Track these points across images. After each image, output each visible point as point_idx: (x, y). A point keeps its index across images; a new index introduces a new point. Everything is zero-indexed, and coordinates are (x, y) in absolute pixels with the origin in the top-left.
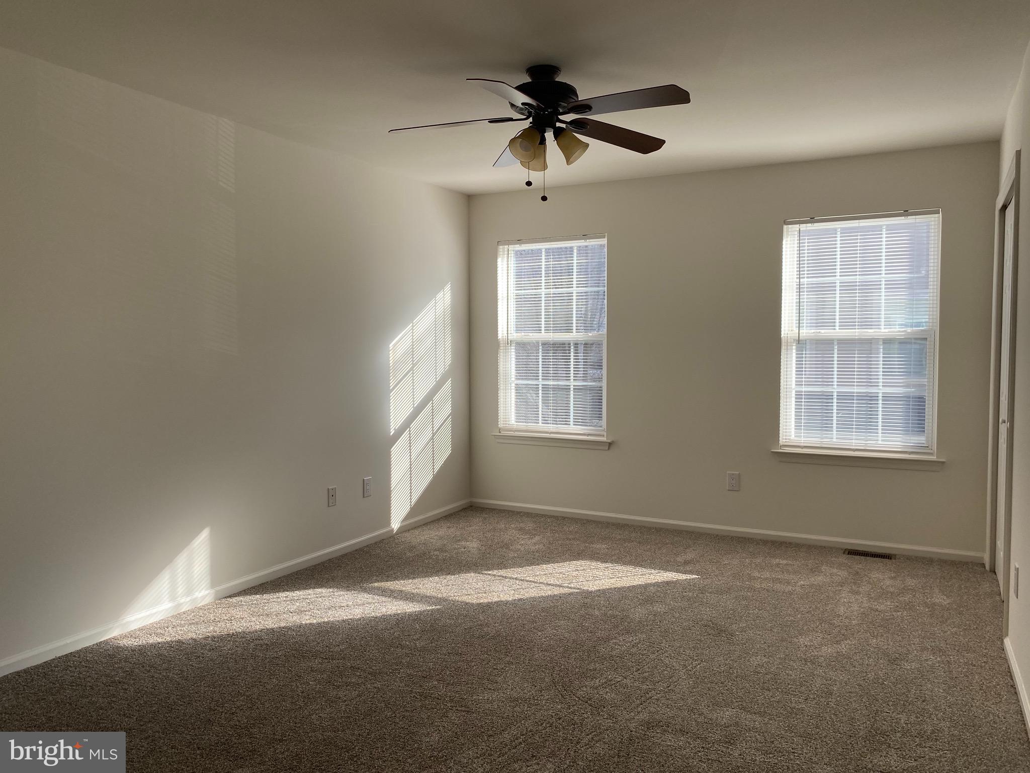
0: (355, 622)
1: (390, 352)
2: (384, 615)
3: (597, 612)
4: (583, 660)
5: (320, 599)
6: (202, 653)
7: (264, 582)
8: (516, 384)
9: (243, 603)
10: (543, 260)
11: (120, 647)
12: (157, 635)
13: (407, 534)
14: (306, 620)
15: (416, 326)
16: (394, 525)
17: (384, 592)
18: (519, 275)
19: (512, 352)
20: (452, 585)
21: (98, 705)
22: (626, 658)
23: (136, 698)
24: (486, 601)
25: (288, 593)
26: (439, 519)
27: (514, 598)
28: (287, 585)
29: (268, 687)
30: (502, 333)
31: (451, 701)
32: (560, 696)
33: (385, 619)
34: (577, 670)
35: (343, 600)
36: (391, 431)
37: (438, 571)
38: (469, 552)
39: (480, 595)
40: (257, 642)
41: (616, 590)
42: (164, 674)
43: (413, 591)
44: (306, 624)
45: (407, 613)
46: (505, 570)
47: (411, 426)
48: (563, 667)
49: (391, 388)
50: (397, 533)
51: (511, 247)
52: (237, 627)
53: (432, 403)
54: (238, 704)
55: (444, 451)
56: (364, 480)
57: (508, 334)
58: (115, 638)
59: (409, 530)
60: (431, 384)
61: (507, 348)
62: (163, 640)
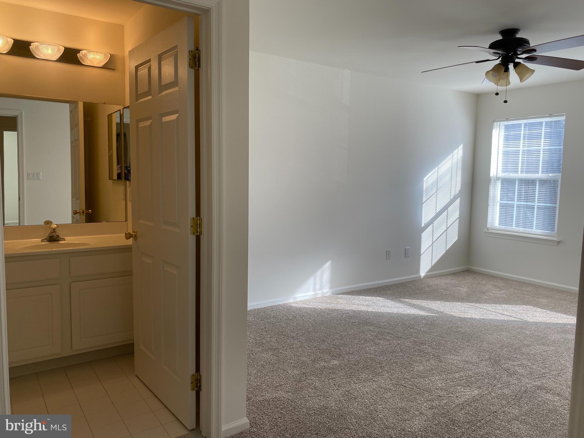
0: (393, 315)
1: (424, 182)
2: (408, 314)
3: (528, 332)
4: (510, 352)
5: (378, 302)
6: (324, 315)
7: (353, 290)
8: (500, 203)
9: (343, 298)
10: (522, 130)
11: (292, 307)
12: (306, 304)
13: (428, 280)
14: (370, 309)
15: (440, 169)
16: (422, 274)
17: (410, 304)
18: (507, 138)
19: (499, 185)
20: (447, 307)
21: (282, 326)
22: (537, 356)
23: (297, 326)
24: (463, 316)
25: (364, 297)
26: (448, 274)
27: (480, 318)
28: (364, 294)
29: (349, 333)
30: (493, 173)
31: (433, 355)
32: (492, 365)
33: (408, 315)
34: (506, 356)
35: (389, 304)
36: (422, 224)
37: (441, 299)
38: (461, 292)
39: (461, 313)
40: (347, 315)
41: (545, 323)
42: (308, 320)
43: (425, 306)
44: (370, 311)
45: (420, 315)
46: (479, 304)
47: (434, 223)
48: (497, 353)
49: (423, 201)
50: (423, 278)
51: (502, 123)
52: (339, 307)
53: (447, 211)
54: (336, 337)
55: (453, 237)
56: (405, 248)
57: (497, 173)
58: (290, 303)
59: (429, 278)
60: (448, 200)
61: (496, 182)
62: (309, 307)
